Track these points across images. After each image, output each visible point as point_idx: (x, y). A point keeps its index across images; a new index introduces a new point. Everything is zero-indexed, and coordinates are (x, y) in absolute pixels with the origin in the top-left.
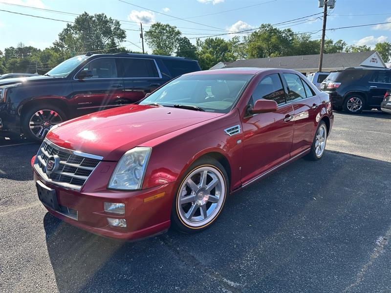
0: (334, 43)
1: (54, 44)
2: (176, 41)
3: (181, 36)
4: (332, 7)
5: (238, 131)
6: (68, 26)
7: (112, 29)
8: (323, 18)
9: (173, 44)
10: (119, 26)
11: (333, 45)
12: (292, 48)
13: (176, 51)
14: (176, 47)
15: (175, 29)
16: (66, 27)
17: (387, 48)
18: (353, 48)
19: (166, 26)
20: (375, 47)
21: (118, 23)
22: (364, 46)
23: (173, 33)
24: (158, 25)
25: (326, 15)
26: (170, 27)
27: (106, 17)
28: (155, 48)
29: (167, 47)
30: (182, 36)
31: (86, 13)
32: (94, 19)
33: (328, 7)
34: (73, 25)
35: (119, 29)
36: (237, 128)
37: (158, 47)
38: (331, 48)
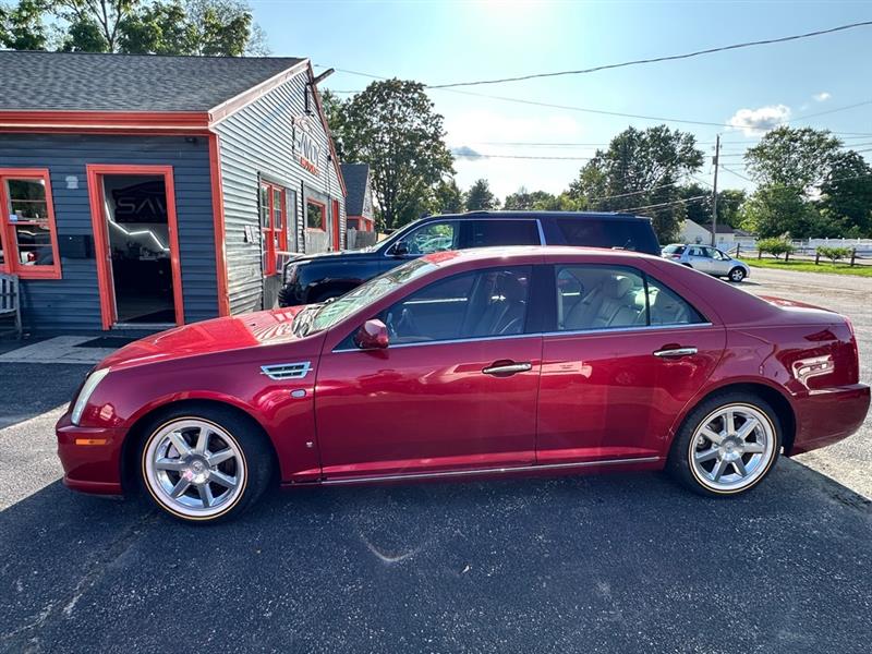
1: (571, 186)
2: (823, 162)
3: (840, 149)
5: (300, 373)
6: (598, 153)
7: (678, 149)
9: (814, 168)
10: (692, 144)
13: (821, 182)
14: (821, 174)
15: (826, 136)
16: (594, 156)
19: (804, 132)
21: (691, 138)
23: (819, 144)
24: (783, 133)
26: (814, 134)
27: (667, 130)
28: (766, 179)
29: (797, 176)
30: (844, 150)
31: (631, 129)
32: (644, 137)
34: (605, 152)
35: (691, 149)
36: (302, 367)
37: (774, 177)
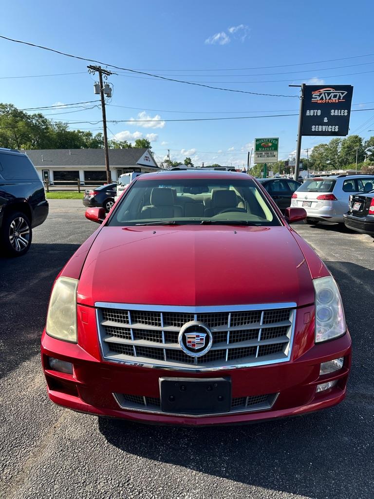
0: (94, 136)
4: (109, 96)
8: (101, 107)
11: (93, 138)
12: (49, 139)
17: (146, 145)
18: (114, 143)
20: (135, 143)
22: (125, 142)
25: (103, 105)
33: (105, 95)
38: (91, 141)
